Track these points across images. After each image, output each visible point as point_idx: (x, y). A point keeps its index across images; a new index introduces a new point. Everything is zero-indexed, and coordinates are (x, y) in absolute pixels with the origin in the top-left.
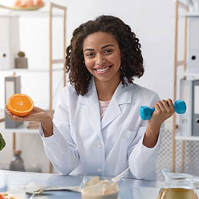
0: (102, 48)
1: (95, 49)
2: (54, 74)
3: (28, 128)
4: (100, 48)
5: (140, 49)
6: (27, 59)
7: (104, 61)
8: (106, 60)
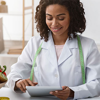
0: (57, 16)
1: (53, 16)
2: (26, 16)
3: (8, 53)
4: (56, 16)
5: (84, 15)
6: (7, 6)
7: (57, 24)
8: (59, 24)
